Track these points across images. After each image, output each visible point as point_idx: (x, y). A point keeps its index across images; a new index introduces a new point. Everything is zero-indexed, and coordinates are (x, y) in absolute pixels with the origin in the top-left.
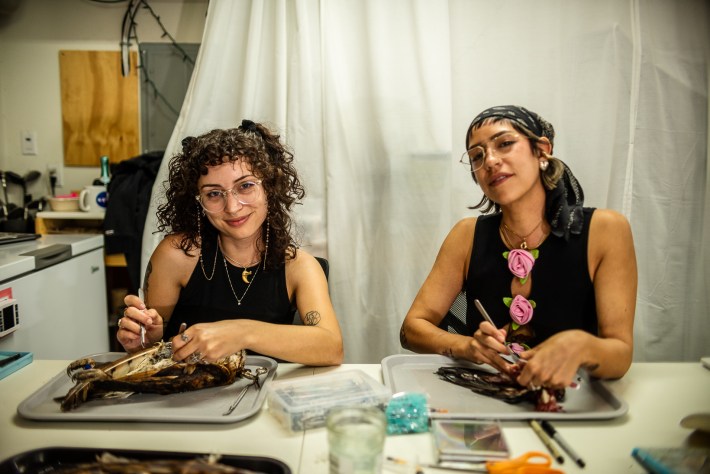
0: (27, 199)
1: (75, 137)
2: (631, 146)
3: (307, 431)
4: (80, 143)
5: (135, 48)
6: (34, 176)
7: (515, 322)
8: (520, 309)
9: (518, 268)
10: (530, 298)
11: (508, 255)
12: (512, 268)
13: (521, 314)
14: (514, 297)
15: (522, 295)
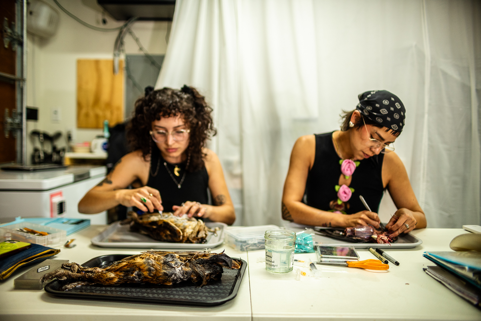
0: (54, 149)
1: (84, 111)
2: (426, 116)
3: (248, 252)
4: (87, 115)
5: (122, 57)
6: (58, 135)
7: (340, 200)
8: (345, 193)
9: (347, 170)
10: (350, 186)
11: (342, 162)
12: (344, 170)
13: (345, 195)
14: (341, 186)
15: (346, 184)
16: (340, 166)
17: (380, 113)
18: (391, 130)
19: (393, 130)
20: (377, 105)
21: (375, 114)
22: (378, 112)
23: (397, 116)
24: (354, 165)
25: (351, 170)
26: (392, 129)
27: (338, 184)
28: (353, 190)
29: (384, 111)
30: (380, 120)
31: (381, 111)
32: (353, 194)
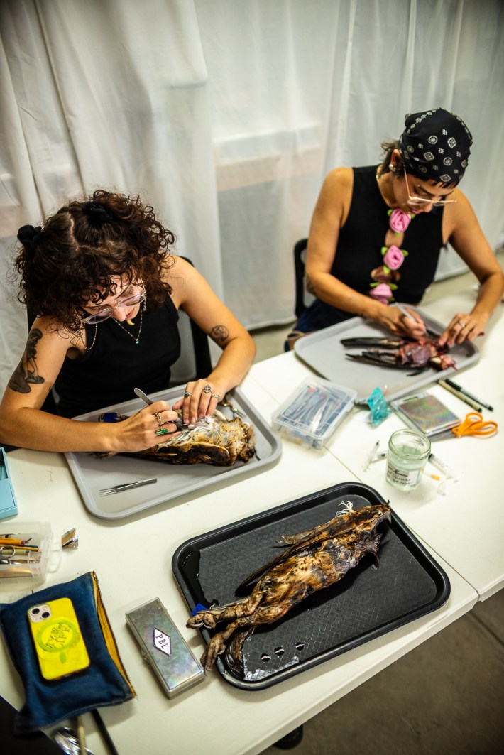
7: (387, 267)
8: (395, 257)
9: (398, 224)
10: (401, 248)
11: (391, 213)
12: (394, 223)
13: (395, 261)
14: (389, 247)
15: (396, 245)
16: (388, 218)
17: (423, 158)
18: (441, 183)
19: (444, 183)
20: (421, 146)
21: (417, 159)
22: (421, 157)
23: (448, 161)
24: (408, 218)
25: (403, 225)
26: (442, 181)
27: (384, 246)
28: (406, 253)
29: (429, 156)
30: (424, 170)
31: (424, 155)
32: (406, 258)
